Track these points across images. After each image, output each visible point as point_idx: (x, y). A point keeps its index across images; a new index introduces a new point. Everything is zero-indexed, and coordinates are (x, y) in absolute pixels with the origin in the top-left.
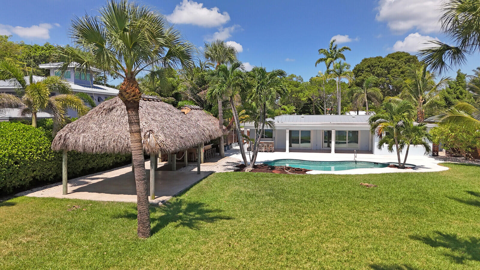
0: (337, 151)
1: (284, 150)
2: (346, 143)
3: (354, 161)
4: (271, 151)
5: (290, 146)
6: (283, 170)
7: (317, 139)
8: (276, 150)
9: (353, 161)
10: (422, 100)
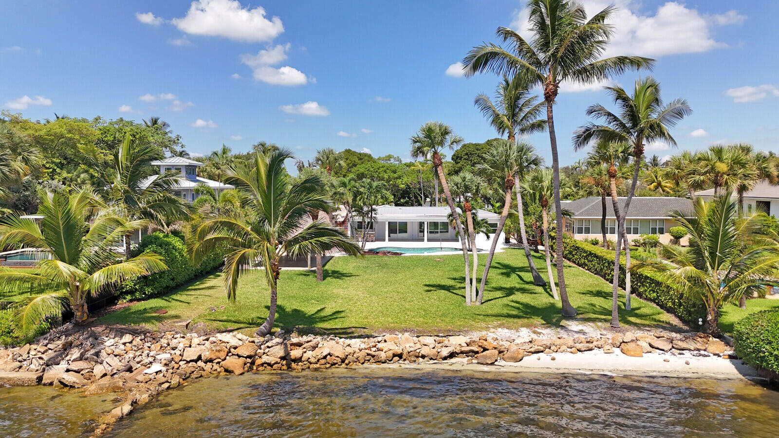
0: (429, 240)
1: (384, 240)
2: (438, 232)
4: (372, 241)
5: (389, 236)
6: (385, 253)
7: (412, 229)
8: (377, 240)
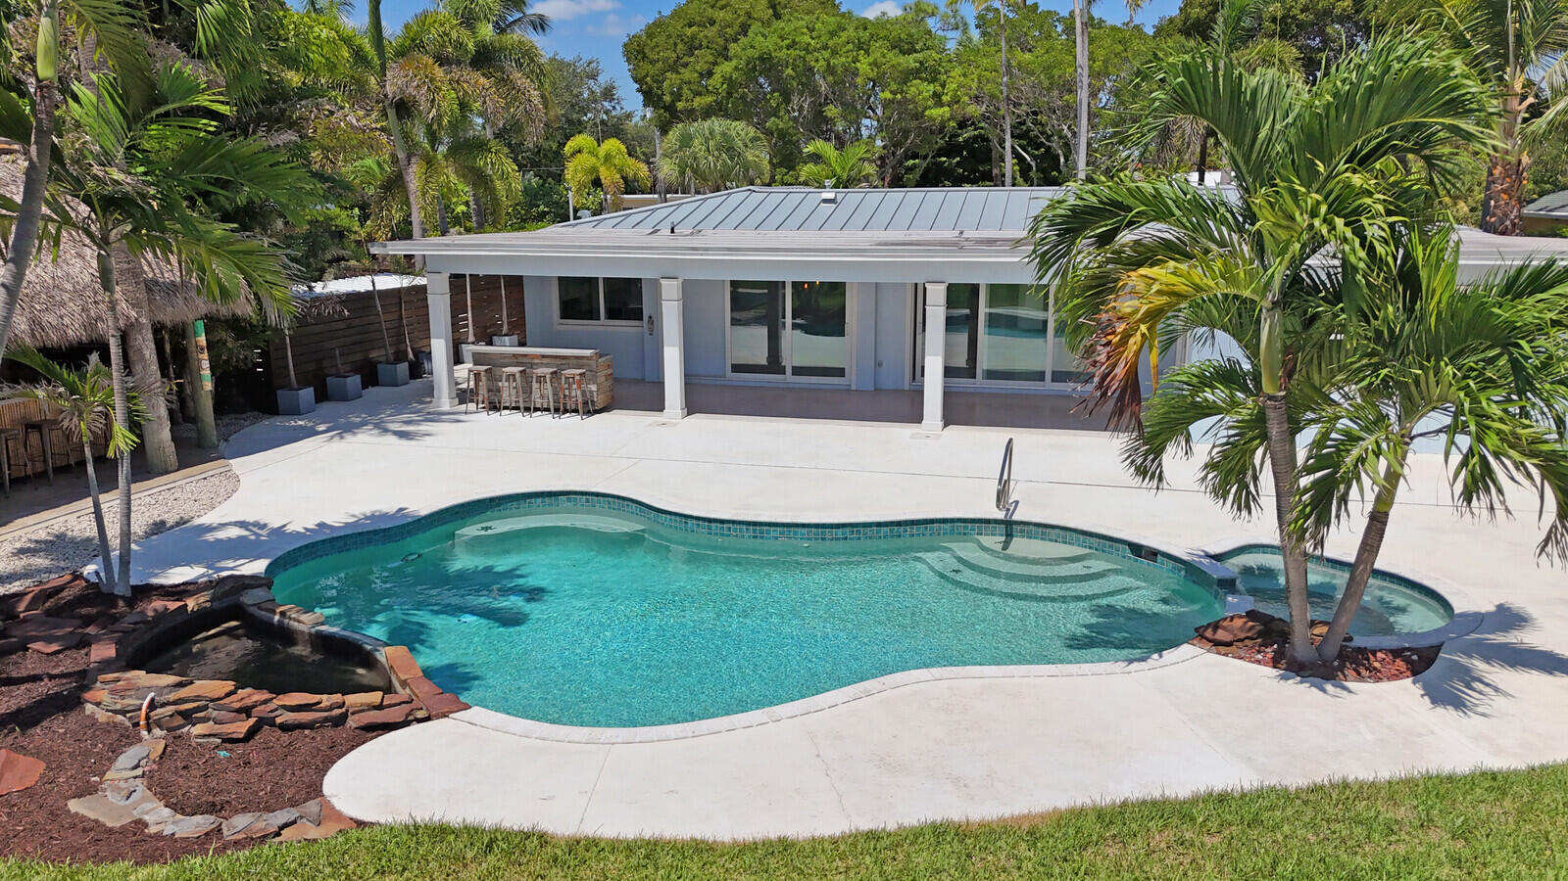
3: (996, 521)
9: (988, 521)
10: (1524, 98)
